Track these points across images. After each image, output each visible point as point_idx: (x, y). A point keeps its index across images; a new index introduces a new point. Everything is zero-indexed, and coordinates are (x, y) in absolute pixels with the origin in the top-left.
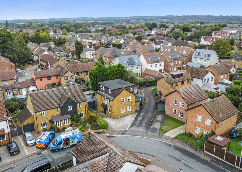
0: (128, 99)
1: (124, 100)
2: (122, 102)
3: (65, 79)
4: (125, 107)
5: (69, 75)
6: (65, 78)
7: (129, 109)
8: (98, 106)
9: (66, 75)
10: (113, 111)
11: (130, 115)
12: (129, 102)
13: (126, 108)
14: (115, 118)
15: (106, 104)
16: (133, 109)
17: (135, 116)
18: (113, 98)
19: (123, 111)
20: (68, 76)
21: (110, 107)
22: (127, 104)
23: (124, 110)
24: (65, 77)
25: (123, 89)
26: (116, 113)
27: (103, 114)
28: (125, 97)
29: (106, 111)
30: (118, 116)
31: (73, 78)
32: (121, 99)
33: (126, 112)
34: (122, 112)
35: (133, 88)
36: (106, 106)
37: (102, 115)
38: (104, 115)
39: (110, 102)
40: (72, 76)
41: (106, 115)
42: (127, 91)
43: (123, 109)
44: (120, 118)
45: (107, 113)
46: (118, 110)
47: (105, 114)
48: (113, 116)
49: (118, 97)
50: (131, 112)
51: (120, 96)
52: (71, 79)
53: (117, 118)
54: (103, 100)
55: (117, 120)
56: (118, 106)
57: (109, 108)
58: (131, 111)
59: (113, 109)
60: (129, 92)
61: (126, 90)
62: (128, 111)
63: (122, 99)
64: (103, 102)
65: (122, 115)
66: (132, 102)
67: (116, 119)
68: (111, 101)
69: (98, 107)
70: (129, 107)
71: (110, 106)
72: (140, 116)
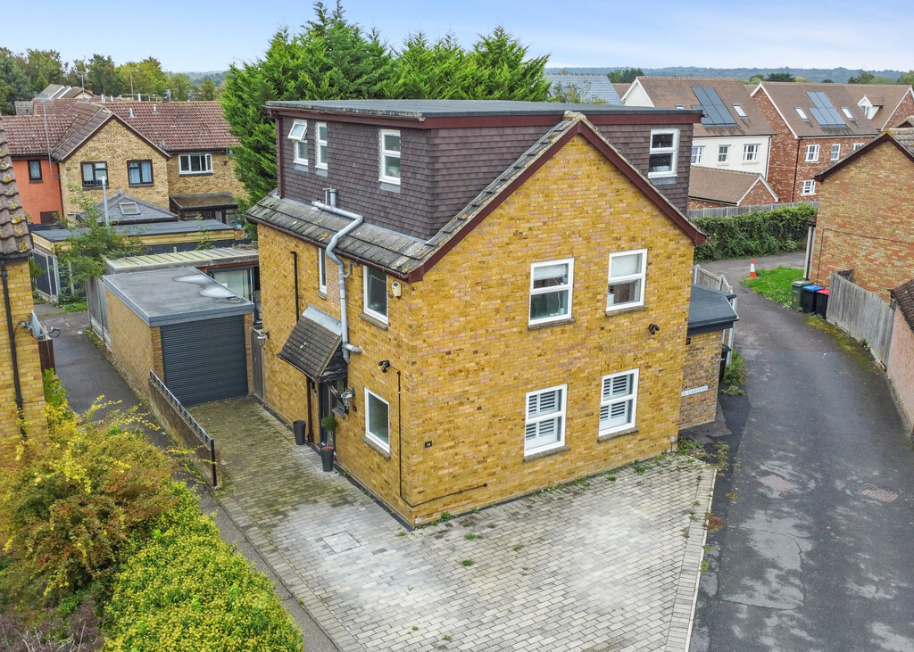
0: (612, 280)
1: (568, 286)
2: (542, 305)
3: (85, 183)
4: (570, 377)
5: (120, 151)
6: (89, 177)
7: (618, 409)
8: (266, 374)
9: (95, 149)
10: (412, 426)
11: (626, 478)
12: (624, 321)
13: (580, 391)
14: (445, 518)
15: (340, 331)
16: (656, 405)
17: (706, 504)
18: (417, 247)
19: (547, 426)
20: (107, 157)
21: (386, 366)
22: (596, 339)
23: (563, 413)
24: (88, 170)
25: (566, 126)
26: (462, 449)
27: (304, 454)
28: (577, 241)
29: (334, 425)
30: (482, 497)
31: (151, 184)
32: (525, 261)
33: (581, 449)
34: (533, 446)
35: (673, 149)
36: (340, 363)
37: (297, 466)
38: (318, 471)
39: (382, 310)
40: (140, 162)
41: (333, 475)
42: (606, 170)
43: (549, 400)
44: (514, 516)
45: (347, 449)
46: (482, 418)
47: (330, 462)
48: (418, 486)
49: (495, 229)
50: (631, 449)
51: (524, 227)
52: (132, 185)
53: (468, 519)
54: (307, 295)
55: (469, 550)
56: (481, 358)
57: (366, 384)
58: (634, 433)
59: (422, 392)
60: (630, 196)
61: (592, 155)
62: (609, 426)
63: (537, 270)
64: (309, 314)
65: (529, 478)
66: (653, 329)
67: (457, 534)
68: (396, 291)
69: (267, 385)
70: (621, 384)
71: (385, 351)
72: (765, 502)
